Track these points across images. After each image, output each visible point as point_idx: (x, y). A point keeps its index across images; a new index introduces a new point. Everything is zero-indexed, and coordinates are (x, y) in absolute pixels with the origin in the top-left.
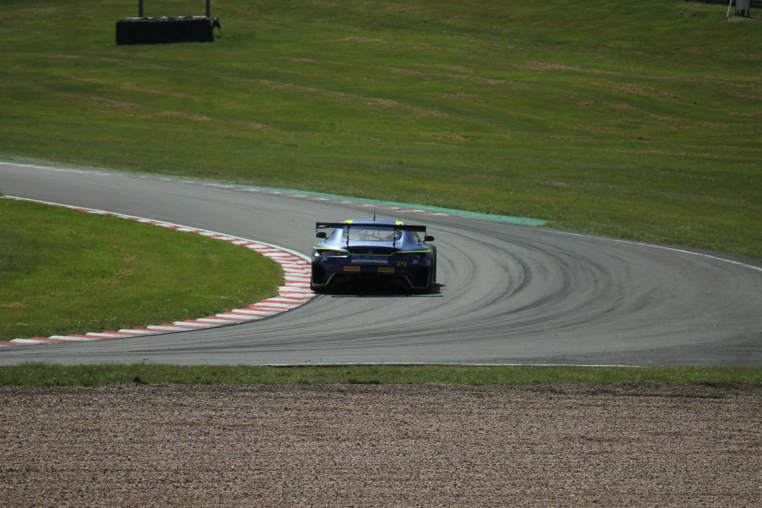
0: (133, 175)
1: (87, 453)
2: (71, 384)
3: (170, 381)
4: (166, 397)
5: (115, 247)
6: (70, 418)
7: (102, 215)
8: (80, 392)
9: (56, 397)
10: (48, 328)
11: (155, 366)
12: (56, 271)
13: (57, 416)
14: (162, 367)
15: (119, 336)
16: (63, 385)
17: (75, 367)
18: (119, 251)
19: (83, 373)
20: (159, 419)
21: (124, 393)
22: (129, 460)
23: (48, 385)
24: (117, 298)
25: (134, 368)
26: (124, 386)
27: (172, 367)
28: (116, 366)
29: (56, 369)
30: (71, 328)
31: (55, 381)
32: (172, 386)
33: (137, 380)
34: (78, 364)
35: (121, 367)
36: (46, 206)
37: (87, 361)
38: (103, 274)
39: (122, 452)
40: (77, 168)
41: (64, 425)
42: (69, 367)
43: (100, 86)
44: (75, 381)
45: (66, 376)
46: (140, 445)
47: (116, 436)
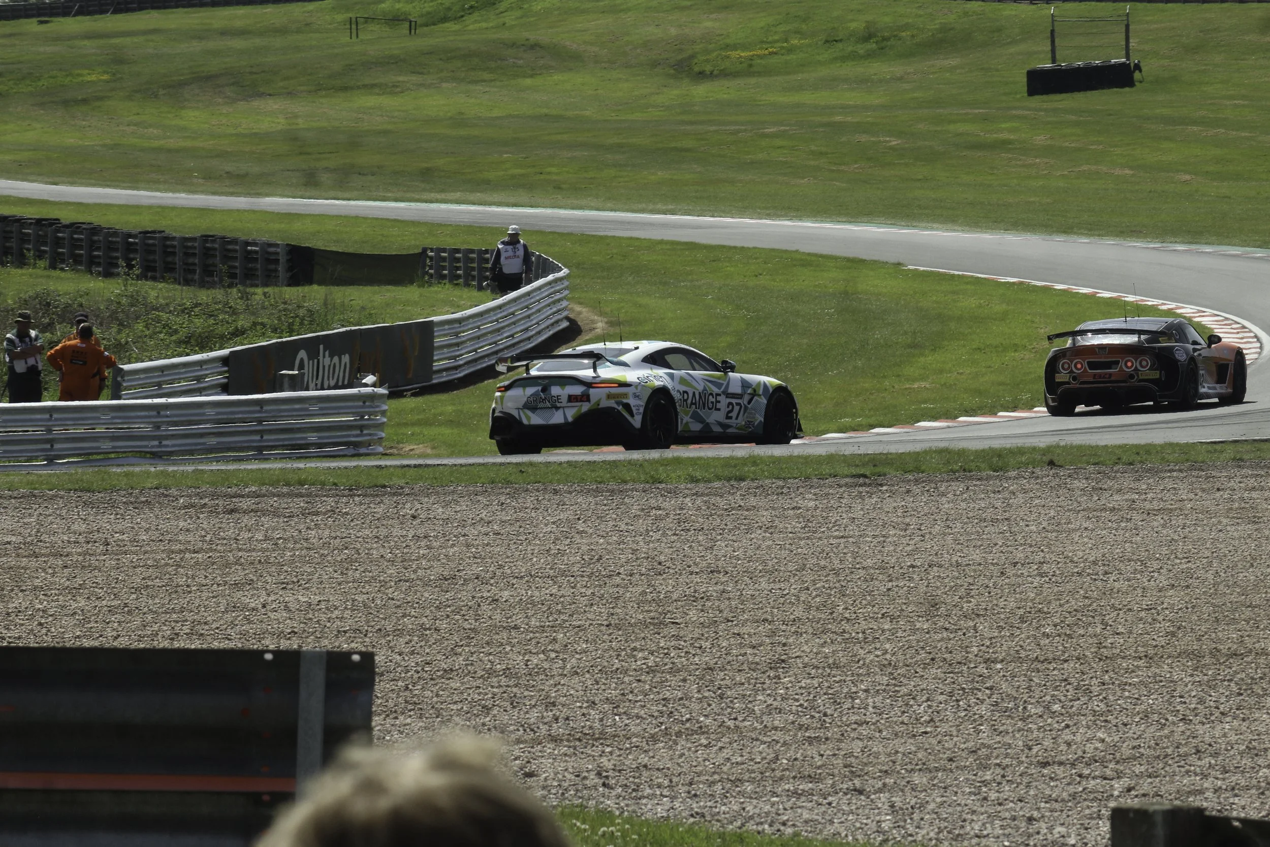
0: (1048, 237)
1: (996, 545)
2: (979, 469)
3: (1088, 463)
4: (1084, 481)
5: (1029, 317)
6: (977, 507)
7: (1014, 283)
8: (988, 478)
9: (962, 485)
10: (955, 409)
11: (1072, 447)
12: (964, 346)
13: (964, 505)
14: (1079, 447)
15: (1033, 415)
16: (970, 471)
17: (983, 451)
18: (1033, 322)
19: (992, 457)
20: (1075, 504)
21: (1037, 478)
22: (1042, 551)
23: (954, 472)
24: (1030, 373)
25: (1048, 450)
26: (1038, 471)
27: (1091, 447)
28: (1029, 448)
29: (962, 453)
30: (980, 408)
31: (961, 467)
32: (1091, 468)
33: (1051, 463)
34: (987, 447)
35: (1034, 449)
36: (953, 276)
37: (996, 444)
38: (1016, 348)
39: (1034, 543)
40: (985, 232)
41: (971, 514)
42: (976, 451)
43: (1010, 142)
44: (983, 466)
45: (973, 461)
46: (1054, 534)
47: (1027, 526)
